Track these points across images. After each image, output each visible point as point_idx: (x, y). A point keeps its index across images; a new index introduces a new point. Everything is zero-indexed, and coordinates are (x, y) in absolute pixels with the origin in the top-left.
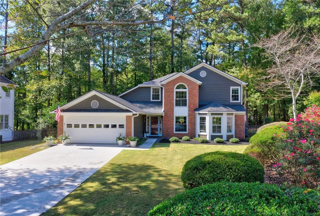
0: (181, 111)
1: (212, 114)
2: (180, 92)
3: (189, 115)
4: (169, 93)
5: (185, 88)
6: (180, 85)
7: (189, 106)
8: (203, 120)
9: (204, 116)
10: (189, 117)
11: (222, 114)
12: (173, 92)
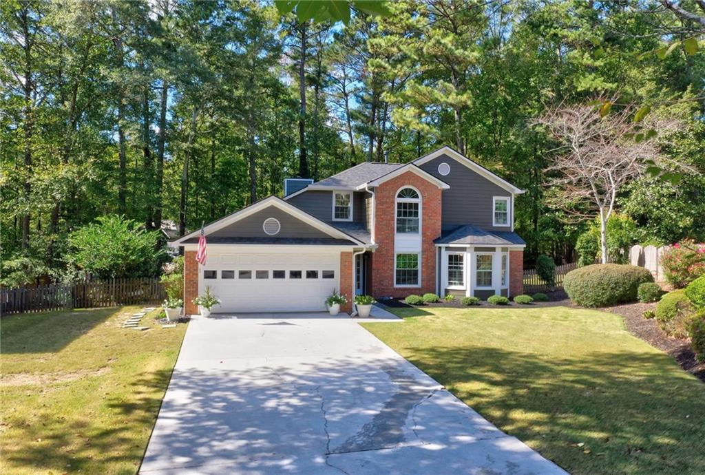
0: (408, 244)
1: (477, 249)
2: (405, 204)
3: (423, 251)
4: (384, 206)
5: (417, 197)
6: (406, 190)
7: (424, 234)
8: (455, 261)
9: (457, 253)
10: (422, 255)
11: (493, 249)
12: (394, 203)
